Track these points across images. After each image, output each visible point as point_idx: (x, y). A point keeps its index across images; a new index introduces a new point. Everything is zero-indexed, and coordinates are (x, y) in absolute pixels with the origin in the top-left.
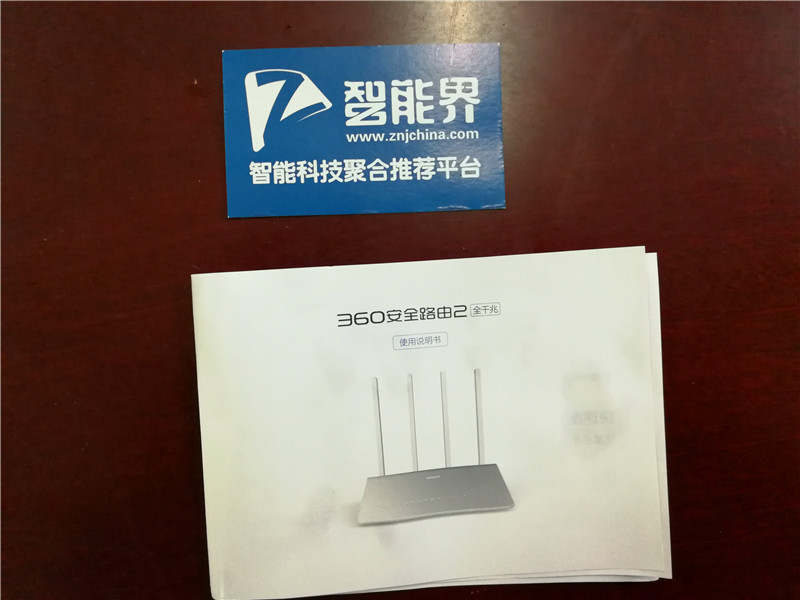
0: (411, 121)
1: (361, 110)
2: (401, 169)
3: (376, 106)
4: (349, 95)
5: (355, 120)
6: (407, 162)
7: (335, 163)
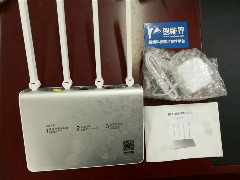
0: (173, 34)
1: (166, 32)
2: (172, 41)
3: (168, 32)
4: (164, 30)
5: (165, 34)
6: (173, 40)
7: (162, 40)
